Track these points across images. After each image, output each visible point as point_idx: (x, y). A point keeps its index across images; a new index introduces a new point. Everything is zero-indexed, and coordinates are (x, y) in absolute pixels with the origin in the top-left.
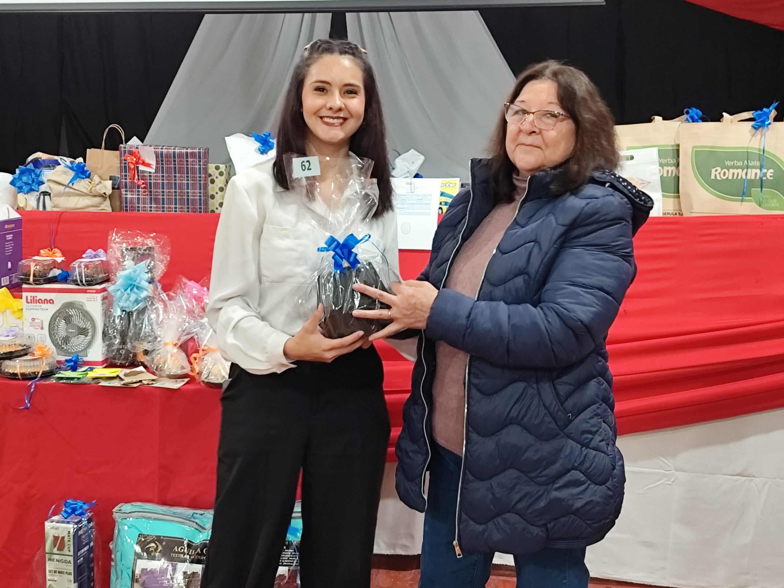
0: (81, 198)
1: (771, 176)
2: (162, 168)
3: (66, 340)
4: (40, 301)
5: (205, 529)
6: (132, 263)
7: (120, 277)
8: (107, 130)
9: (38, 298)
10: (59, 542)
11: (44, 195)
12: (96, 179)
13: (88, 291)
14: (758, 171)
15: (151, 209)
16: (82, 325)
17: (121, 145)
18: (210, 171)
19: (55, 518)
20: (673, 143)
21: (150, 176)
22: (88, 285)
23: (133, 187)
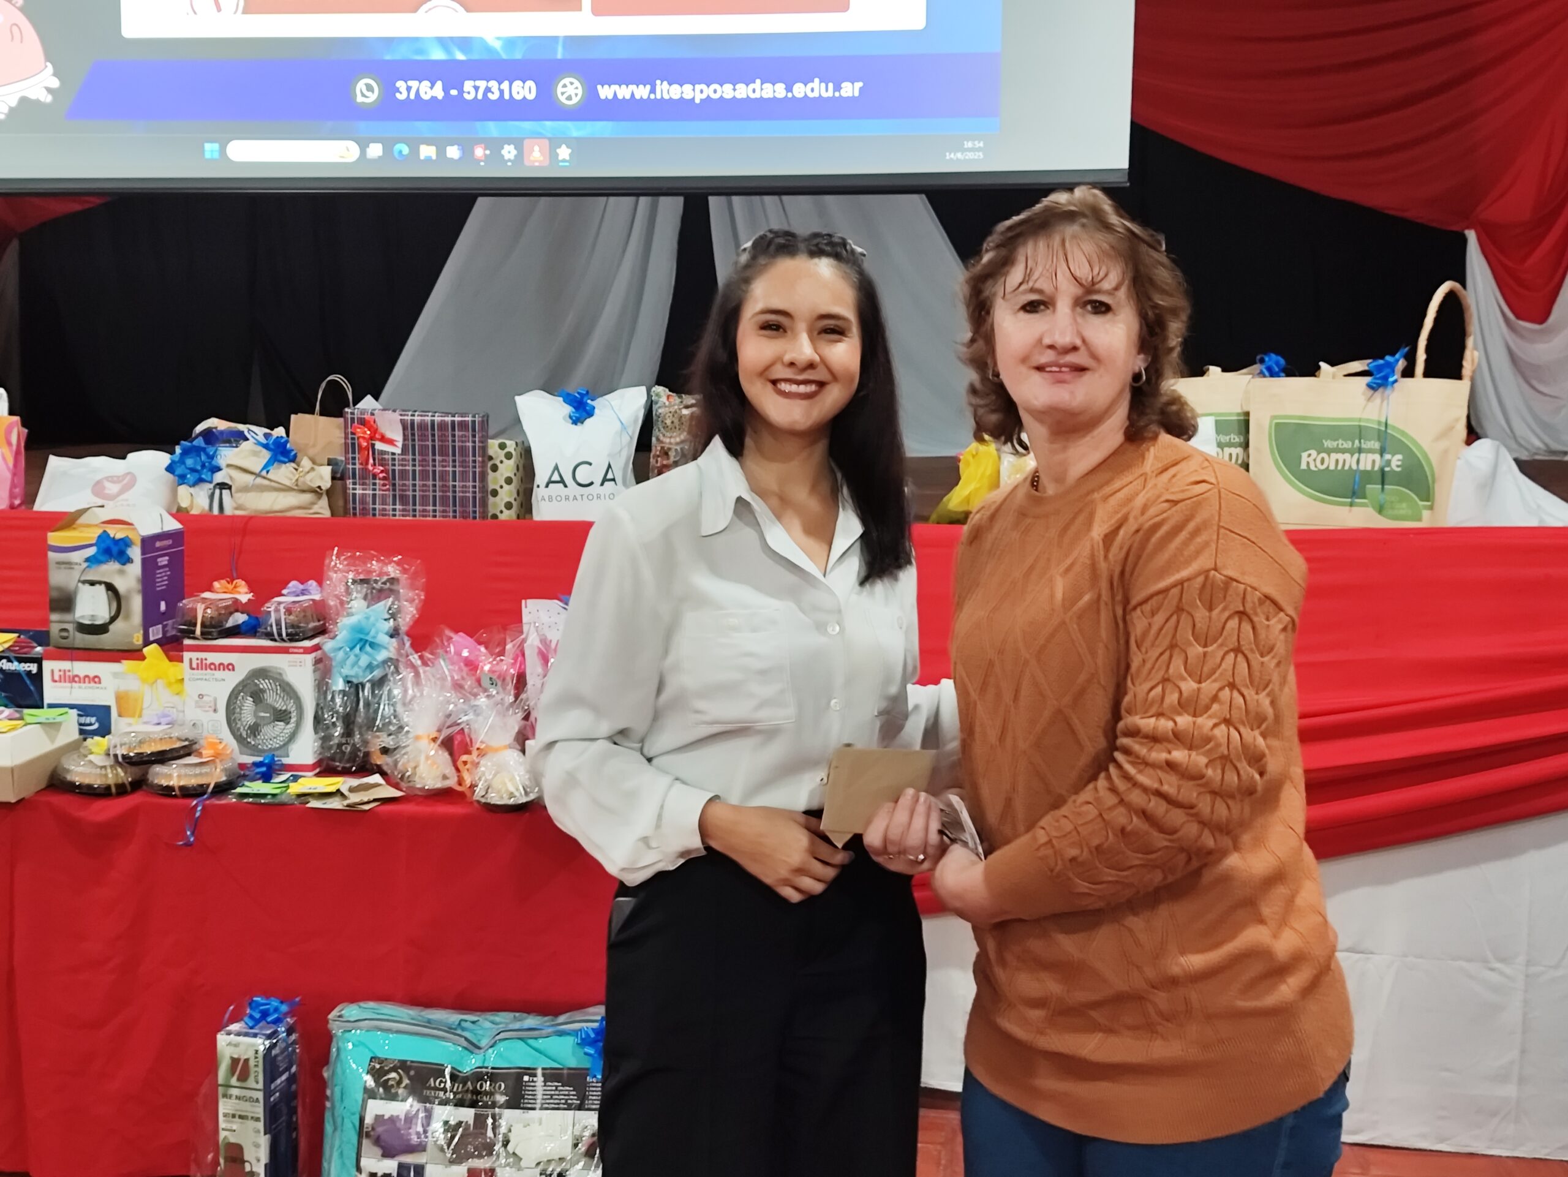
0: (282, 495)
1: (1398, 466)
2: (414, 446)
3: (254, 730)
4: (213, 667)
5: (479, 1048)
6: (364, 604)
7: (344, 627)
8: (324, 385)
9: (208, 662)
10: (239, 1067)
11: (221, 489)
12: (306, 463)
13: (291, 650)
14: (1377, 457)
15: (397, 513)
16: (280, 705)
17: (346, 410)
18: (491, 452)
19: (235, 1027)
20: (1239, 411)
21: (394, 459)
22: (291, 640)
23: (365, 476)
